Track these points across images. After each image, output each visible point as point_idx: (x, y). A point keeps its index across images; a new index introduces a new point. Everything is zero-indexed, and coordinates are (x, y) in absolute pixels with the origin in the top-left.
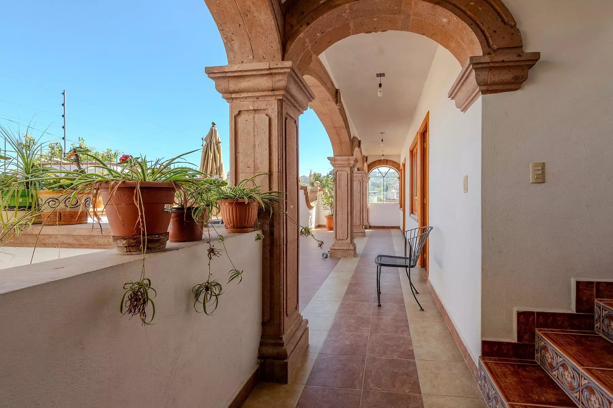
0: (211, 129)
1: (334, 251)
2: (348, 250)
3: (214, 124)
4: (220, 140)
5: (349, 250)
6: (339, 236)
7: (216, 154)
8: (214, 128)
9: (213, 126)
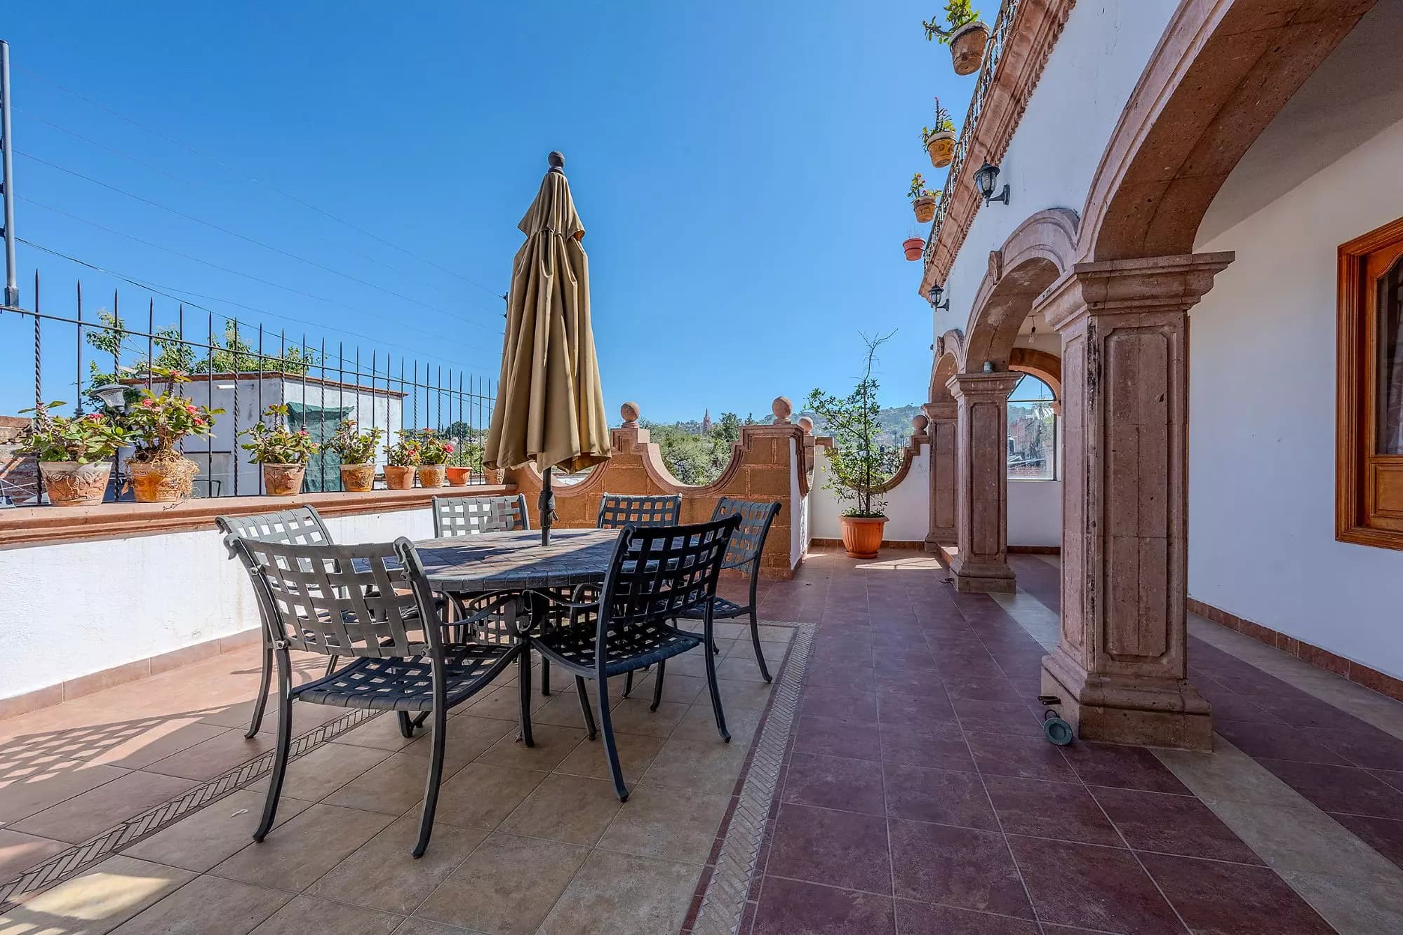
0: (546, 182)
1: (1101, 710)
2: (1179, 713)
3: (556, 161)
4: (580, 226)
5: (1181, 712)
6: (1120, 640)
7: (565, 277)
8: (556, 174)
9: (552, 170)
